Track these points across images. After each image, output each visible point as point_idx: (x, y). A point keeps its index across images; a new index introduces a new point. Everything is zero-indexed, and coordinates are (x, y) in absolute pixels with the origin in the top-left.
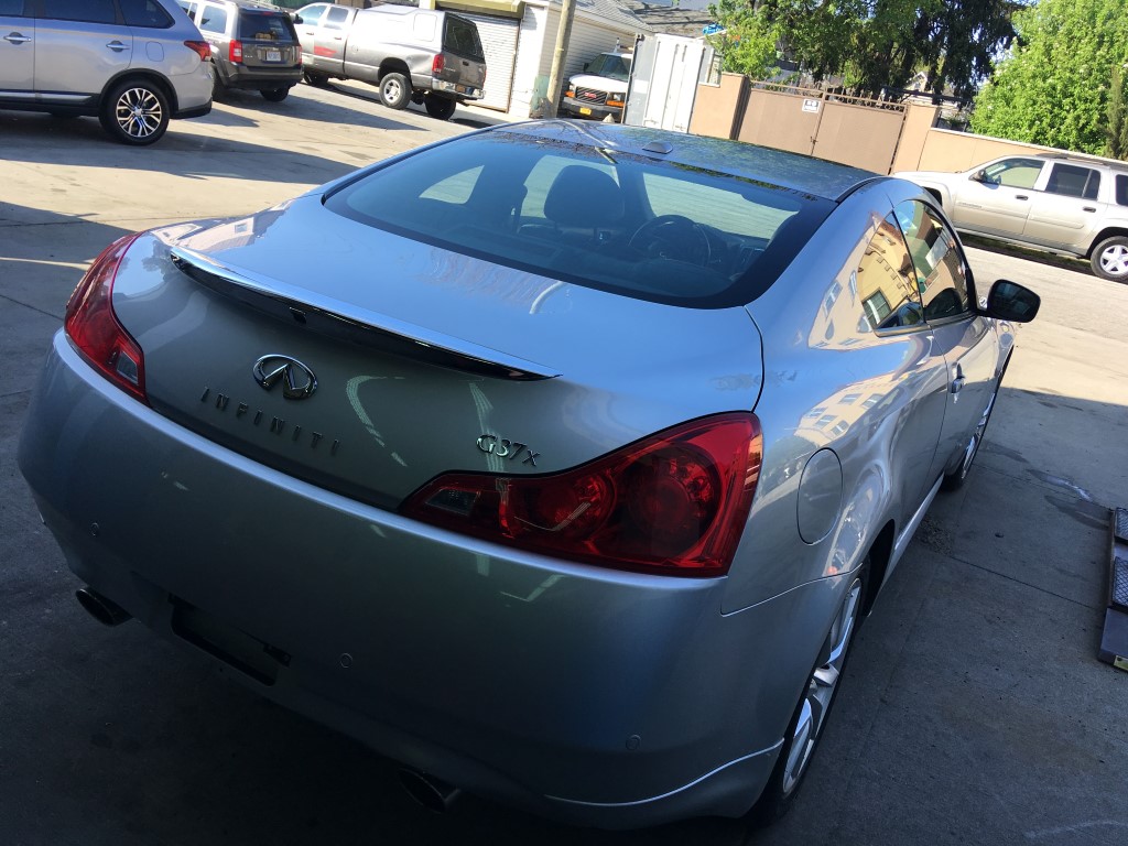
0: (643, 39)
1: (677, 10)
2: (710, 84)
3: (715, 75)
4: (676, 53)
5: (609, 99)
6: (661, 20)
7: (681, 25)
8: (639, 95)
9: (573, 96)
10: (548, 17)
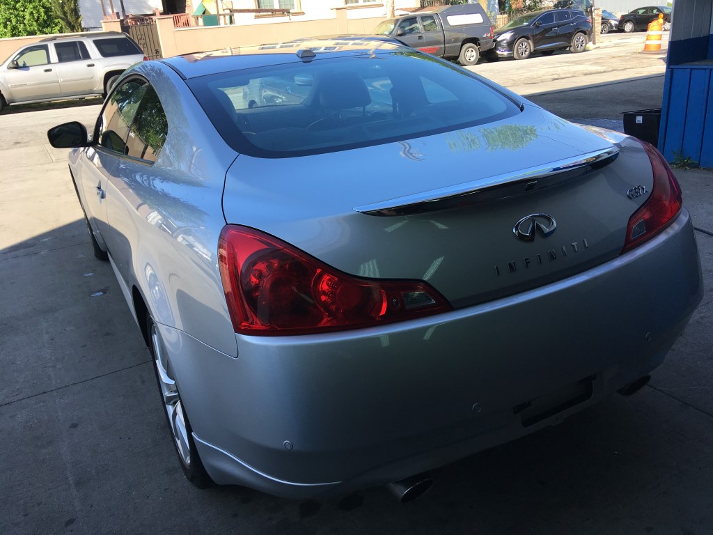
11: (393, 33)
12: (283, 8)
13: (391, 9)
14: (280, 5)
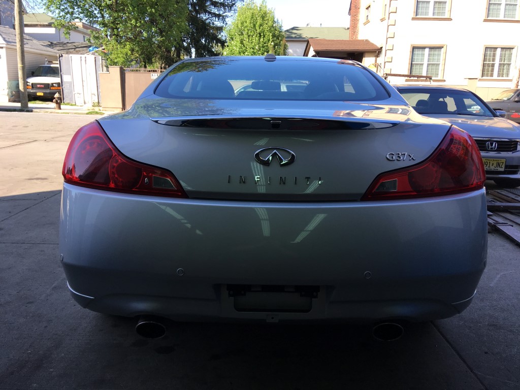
0: (62, 56)
1: (68, 43)
2: (104, 72)
3: (105, 68)
4: (81, 60)
5: (51, 87)
6: (61, 48)
7: (73, 50)
8: (67, 82)
9: (31, 88)
10: (6, 52)
11: (511, 99)
12: (428, 75)
13: (516, 82)
14: (427, 74)
